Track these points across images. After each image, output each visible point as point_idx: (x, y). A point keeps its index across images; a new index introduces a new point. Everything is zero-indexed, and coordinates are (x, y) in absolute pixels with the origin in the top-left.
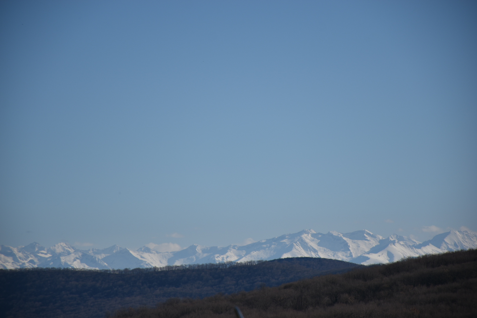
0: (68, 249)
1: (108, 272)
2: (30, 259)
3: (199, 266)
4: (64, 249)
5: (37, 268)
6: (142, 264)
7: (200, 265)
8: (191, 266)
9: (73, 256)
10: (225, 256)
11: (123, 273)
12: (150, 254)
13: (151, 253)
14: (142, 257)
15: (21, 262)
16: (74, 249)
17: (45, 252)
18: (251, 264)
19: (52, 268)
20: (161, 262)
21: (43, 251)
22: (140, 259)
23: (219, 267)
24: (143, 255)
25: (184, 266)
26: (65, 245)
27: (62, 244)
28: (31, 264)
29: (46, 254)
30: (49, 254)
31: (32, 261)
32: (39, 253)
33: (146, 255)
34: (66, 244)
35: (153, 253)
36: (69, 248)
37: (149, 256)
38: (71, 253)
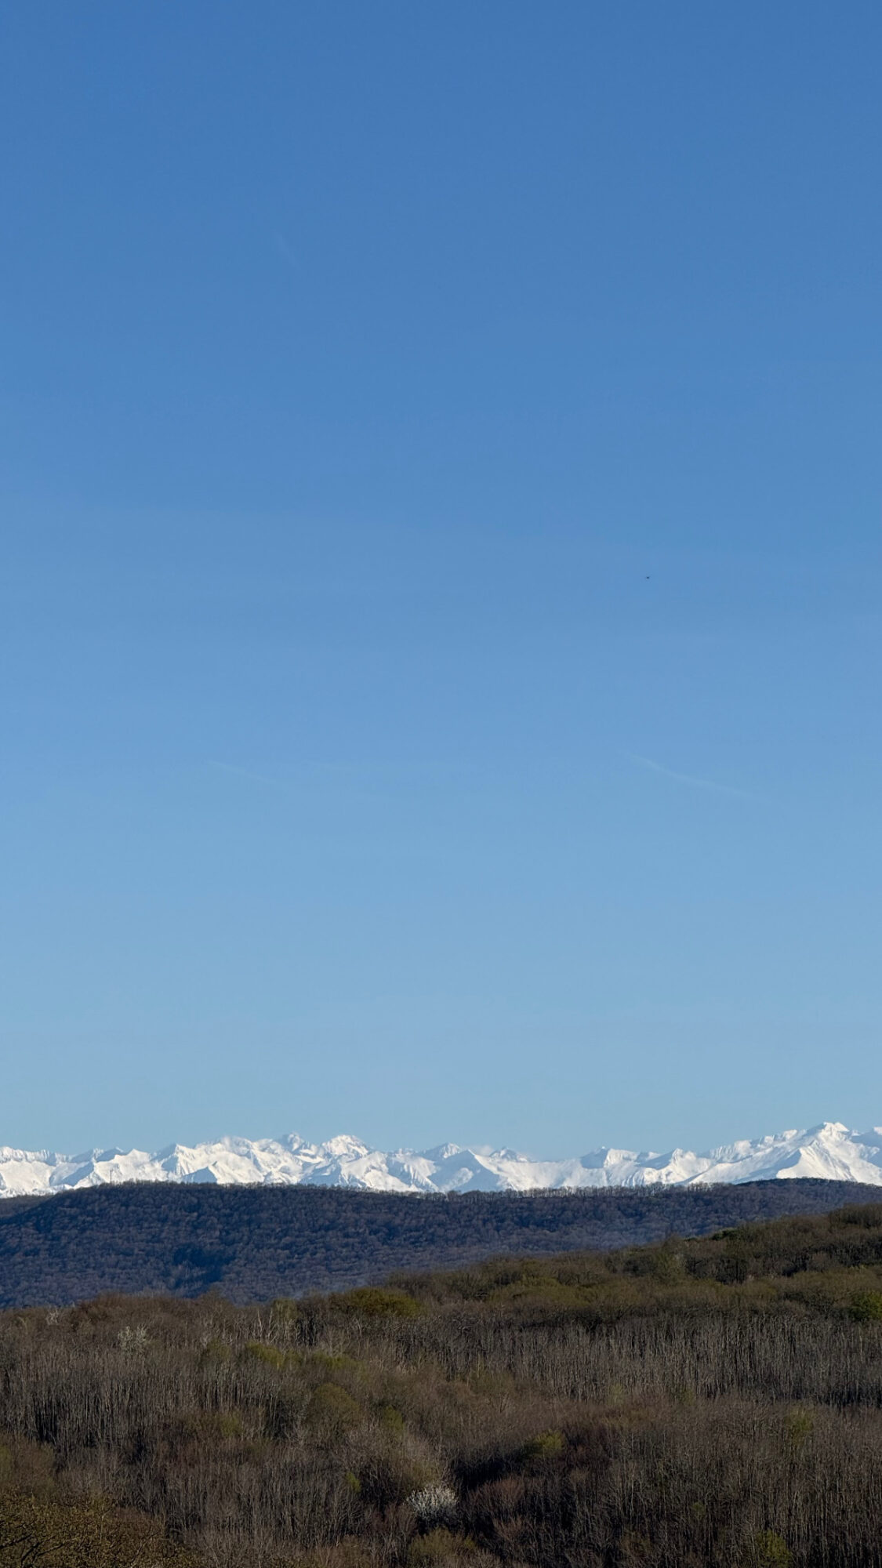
0: (356, 1148)
1: (418, 1197)
2: (283, 1164)
3: (595, 1190)
4: (349, 1149)
5: (299, 1185)
6: (499, 1184)
7: (599, 1190)
8: (581, 1191)
9: (364, 1163)
10: (664, 1171)
11: (447, 1199)
12: (515, 1163)
13: (517, 1161)
14: (499, 1169)
15: (266, 1171)
16: (367, 1149)
17: (312, 1153)
18: (701, 1189)
19: (309, 1185)
20: (537, 1181)
21: (307, 1151)
22: (495, 1173)
23: (636, 1194)
24: (500, 1166)
25: (567, 1189)
26: (349, 1140)
27: (344, 1137)
28: (284, 1174)
29: (313, 1157)
30: (319, 1156)
31: (285, 1170)
32: (299, 1155)
33: (508, 1166)
34: (352, 1138)
35: (521, 1162)
36: (359, 1147)
37: (514, 1167)
38: (361, 1157)
